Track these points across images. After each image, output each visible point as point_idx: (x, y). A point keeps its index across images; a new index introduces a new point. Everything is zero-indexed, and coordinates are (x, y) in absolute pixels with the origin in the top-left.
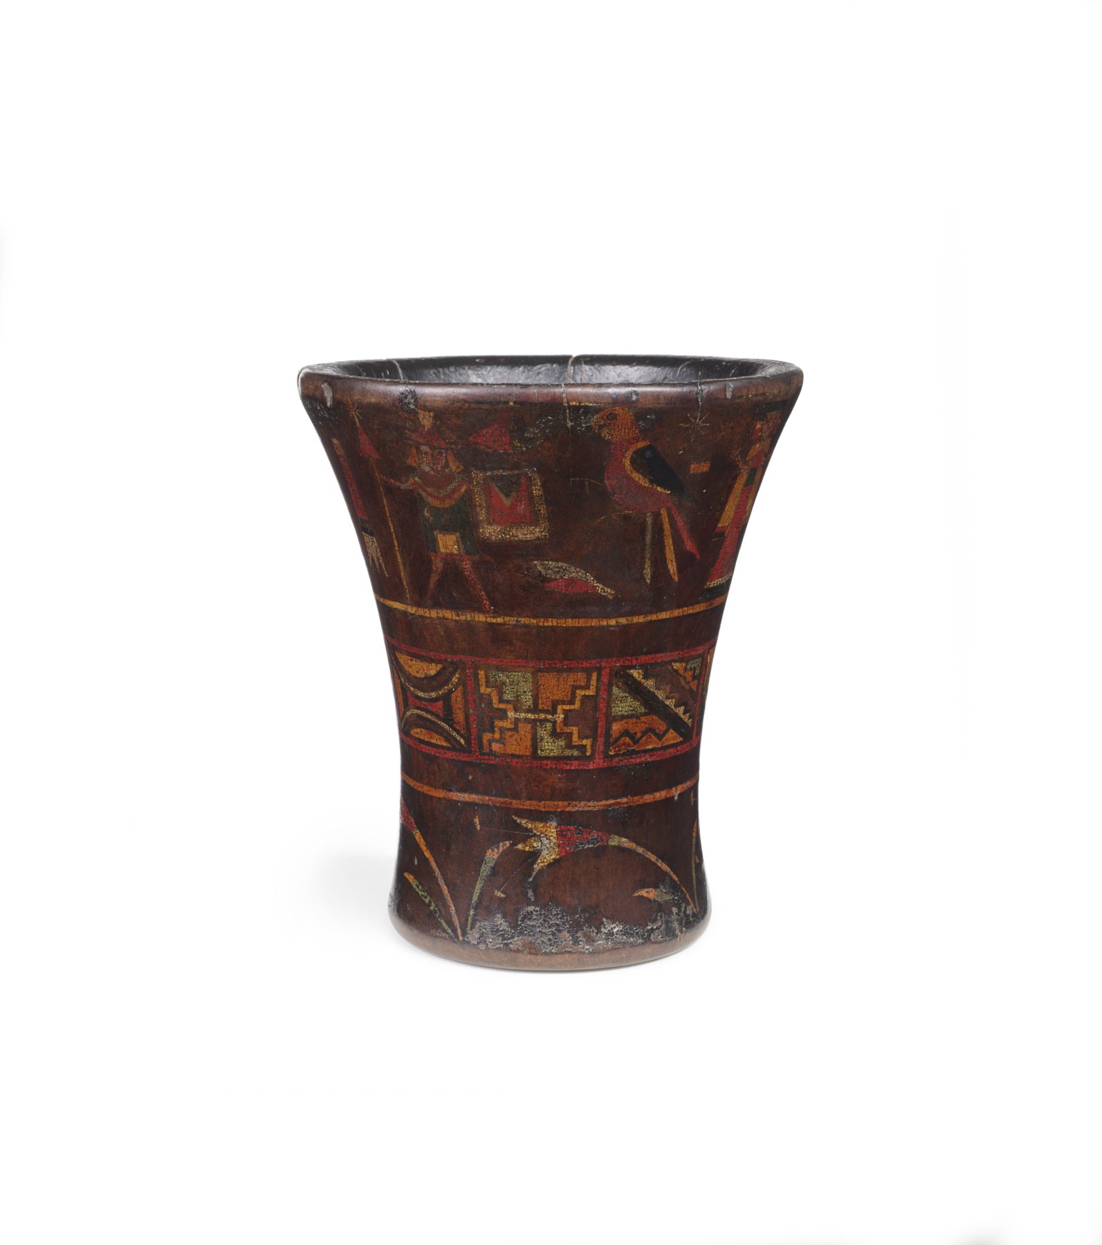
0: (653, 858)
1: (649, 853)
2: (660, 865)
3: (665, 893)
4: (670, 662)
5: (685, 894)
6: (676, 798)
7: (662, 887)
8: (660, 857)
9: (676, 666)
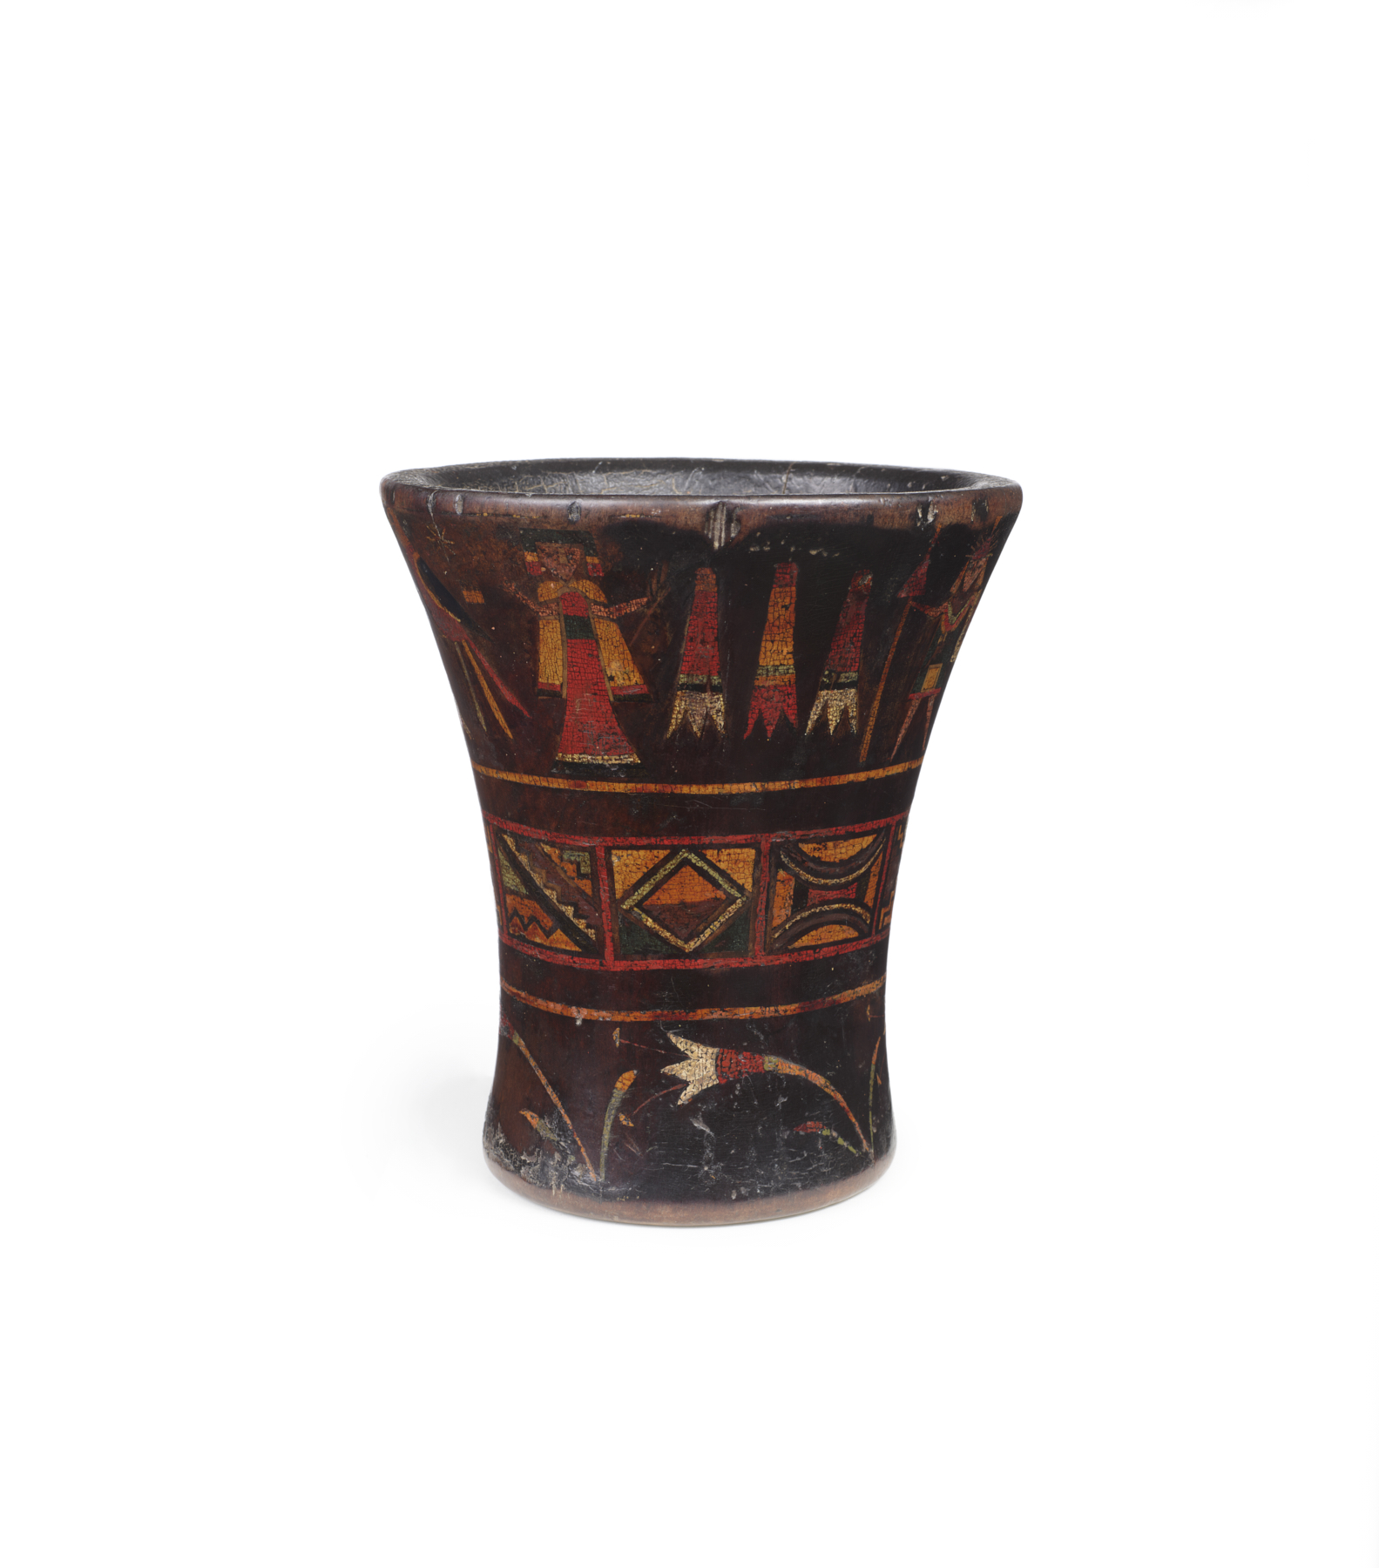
0: (544, 1081)
1: (540, 1072)
2: (549, 1093)
3: (550, 1129)
4: (539, 841)
5: (579, 1148)
6: (579, 1023)
7: (547, 1121)
8: (550, 1082)
9: (547, 849)
